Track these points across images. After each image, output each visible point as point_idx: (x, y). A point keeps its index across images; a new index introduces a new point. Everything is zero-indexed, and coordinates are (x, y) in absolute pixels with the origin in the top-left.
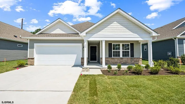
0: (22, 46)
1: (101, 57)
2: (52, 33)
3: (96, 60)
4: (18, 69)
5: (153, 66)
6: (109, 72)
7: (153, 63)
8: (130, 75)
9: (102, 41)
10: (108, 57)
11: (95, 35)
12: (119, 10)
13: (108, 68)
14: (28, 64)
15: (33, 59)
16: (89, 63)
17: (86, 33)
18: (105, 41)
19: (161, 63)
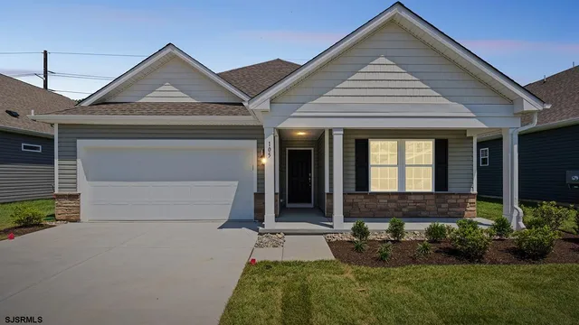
0: (38, 148)
1: (327, 190)
2: (143, 100)
3: (310, 202)
4: (11, 238)
5: (523, 226)
6: (358, 249)
7: (522, 214)
8: (439, 263)
9: (331, 131)
10: (353, 190)
11: (304, 107)
12: (396, 10)
13: (354, 235)
14: (57, 217)
15: (76, 197)
16: (282, 213)
17: (272, 101)
18: (345, 130)
19: (550, 213)
